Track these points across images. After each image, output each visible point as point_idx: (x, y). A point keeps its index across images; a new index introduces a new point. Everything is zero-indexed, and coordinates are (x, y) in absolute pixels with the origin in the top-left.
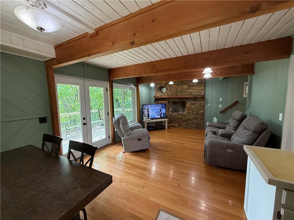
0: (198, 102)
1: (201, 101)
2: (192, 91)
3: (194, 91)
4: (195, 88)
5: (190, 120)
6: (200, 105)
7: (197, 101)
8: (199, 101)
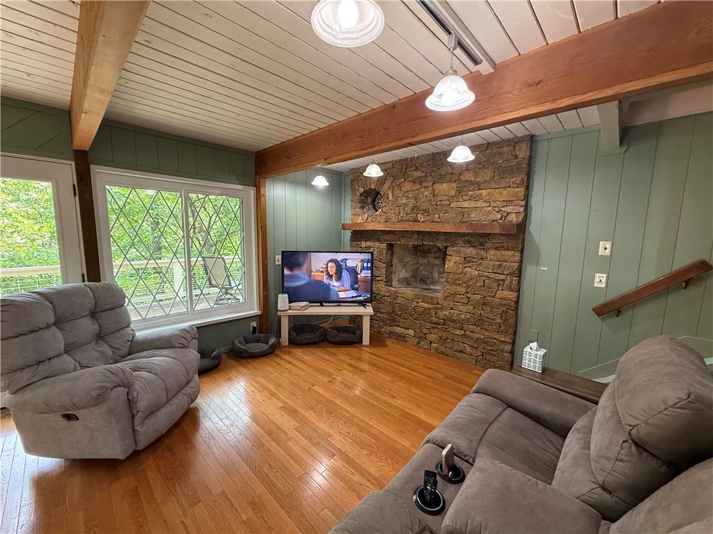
2: (472, 204)
4: (484, 192)
7: (491, 248)
8: (496, 249)
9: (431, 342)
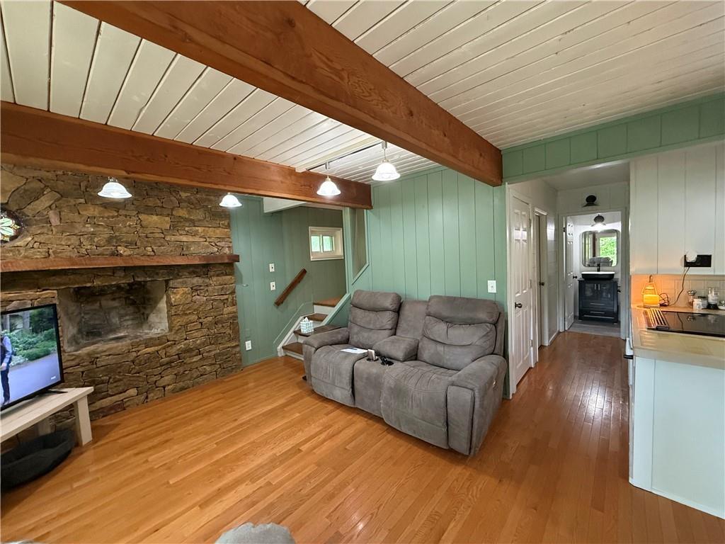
0: (215, 279)
1: (226, 275)
2: (191, 239)
3: (197, 239)
4: (200, 229)
5: (194, 353)
6: (222, 289)
7: (214, 276)
8: (218, 275)
9: (164, 387)
